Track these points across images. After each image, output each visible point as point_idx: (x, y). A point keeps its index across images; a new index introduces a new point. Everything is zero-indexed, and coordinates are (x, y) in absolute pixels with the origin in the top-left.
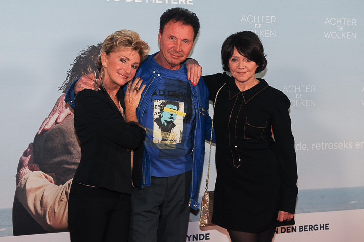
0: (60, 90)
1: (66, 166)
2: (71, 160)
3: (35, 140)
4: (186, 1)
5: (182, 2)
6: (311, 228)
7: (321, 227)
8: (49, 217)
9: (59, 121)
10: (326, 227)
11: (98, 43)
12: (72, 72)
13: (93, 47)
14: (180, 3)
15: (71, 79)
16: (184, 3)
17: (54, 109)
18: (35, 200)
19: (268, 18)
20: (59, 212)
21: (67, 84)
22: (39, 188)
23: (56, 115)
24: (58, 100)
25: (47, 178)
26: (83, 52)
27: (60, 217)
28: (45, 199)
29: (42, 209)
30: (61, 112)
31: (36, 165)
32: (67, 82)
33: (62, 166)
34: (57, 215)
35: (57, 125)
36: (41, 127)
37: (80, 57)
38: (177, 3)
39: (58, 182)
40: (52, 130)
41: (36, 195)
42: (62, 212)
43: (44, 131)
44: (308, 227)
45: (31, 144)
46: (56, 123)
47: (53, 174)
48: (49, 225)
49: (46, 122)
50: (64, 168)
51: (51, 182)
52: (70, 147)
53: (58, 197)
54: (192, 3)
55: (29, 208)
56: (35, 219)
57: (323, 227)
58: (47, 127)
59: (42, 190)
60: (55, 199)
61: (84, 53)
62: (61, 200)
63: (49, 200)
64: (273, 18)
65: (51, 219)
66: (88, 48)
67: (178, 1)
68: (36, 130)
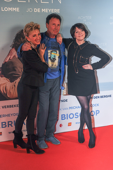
0: (11, 47)
1: (14, 75)
2: (16, 73)
3: (2, 66)
4: (57, 11)
6: (105, 96)
7: (108, 96)
8: (8, 94)
9: (11, 58)
10: (110, 96)
12: (15, 40)
14: (55, 12)
15: (15, 42)
16: (56, 12)
17: (9, 54)
18: (3, 88)
19: (88, 17)
20: (12, 92)
21: (13, 44)
22: (4, 84)
23: (10, 56)
24: (10, 50)
25: (7, 80)
27: (13, 94)
28: (7, 88)
29: (6, 91)
30: (11, 55)
31: (3, 75)
32: (13, 43)
33: (13, 75)
34: (11, 93)
35: (10, 60)
36: (4, 61)
37: (17, 34)
38: (54, 12)
39: (11, 81)
40: (8, 62)
41: (3, 86)
42: (13, 92)
43: (5, 62)
44: (104, 96)
45: (1, 67)
46: (10, 59)
47: (9, 78)
48: (9, 97)
49: (6, 59)
50: (13, 76)
51: (9, 81)
52: (15, 68)
53: (12, 87)
55: (1, 91)
56: (3, 95)
57: (109, 96)
58: (6, 61)
59: (6, 84)
60: (10, 88)
62: (13, 88)
63: (8, 88)
64: (90, 17)
65: (9, 95)
66: (20, 30)
67: (54, 11)
68: (2, 62)
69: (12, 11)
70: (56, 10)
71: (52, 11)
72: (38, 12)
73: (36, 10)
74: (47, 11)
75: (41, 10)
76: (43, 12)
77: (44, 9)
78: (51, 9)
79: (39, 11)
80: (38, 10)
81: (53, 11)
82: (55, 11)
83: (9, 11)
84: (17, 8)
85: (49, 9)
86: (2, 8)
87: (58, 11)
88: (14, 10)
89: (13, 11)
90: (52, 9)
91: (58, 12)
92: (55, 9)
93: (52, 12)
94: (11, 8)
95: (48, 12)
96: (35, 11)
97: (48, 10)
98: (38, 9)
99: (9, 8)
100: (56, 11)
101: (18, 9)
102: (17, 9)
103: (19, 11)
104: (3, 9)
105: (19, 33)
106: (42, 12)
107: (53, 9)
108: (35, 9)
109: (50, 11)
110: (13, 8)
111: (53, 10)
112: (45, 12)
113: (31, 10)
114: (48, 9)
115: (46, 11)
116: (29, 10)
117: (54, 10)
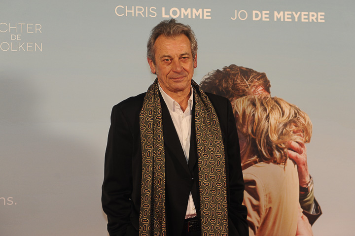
4: (317, 19)
5: (312, 20)
11: (223, 66)
13: (218, 70)
14: (311, 21)
16: (315, 21)
26: (207, 77)
38: (307, 21)
54: (323, 21)
61: (209, 78)
66: (212, 72)
67: (308, 18)
69: (190, 17)
70: (313, 16)
71: (303, 17)
72: (264, 19)
73: (257, 16)
74: (290, 16)
75: (271, 16)
76: (279, 20)
77: (282, 13)
78: (299, 13)
79: (266, 18)
80: (264, 16)
81: (306, 17)
82: (311, 18)
83: (182, 17)
84: (205, 10)
85: (294, 13)
86: (163, 9)
87: (319, 17)
88: (197, 15)
89: (194, 17)
90: (303, 13)
91: (321, 19)
92: (311, 14)
93: (303, 20)
94: (189, 10)
95: (290, 20)
96: (254, 19)
97: (292, 15)
98: (264, 12)
99: (183, 10)
100: (314, 18)
101: (207, 12)
102: (205, 14)
103: (210, 18)
104: (167, 13)
105: (207, 79)
106: (275, 20)
107: (307, 13)
108: (254, 12)
109: (296, 17)
110: (194, 10)
111: (304, 15)
112: (282, 20)
113: (243, 15)
114: (290, 13)
115: (286, 16)
116: (237, 15)
117: (308, 15)
